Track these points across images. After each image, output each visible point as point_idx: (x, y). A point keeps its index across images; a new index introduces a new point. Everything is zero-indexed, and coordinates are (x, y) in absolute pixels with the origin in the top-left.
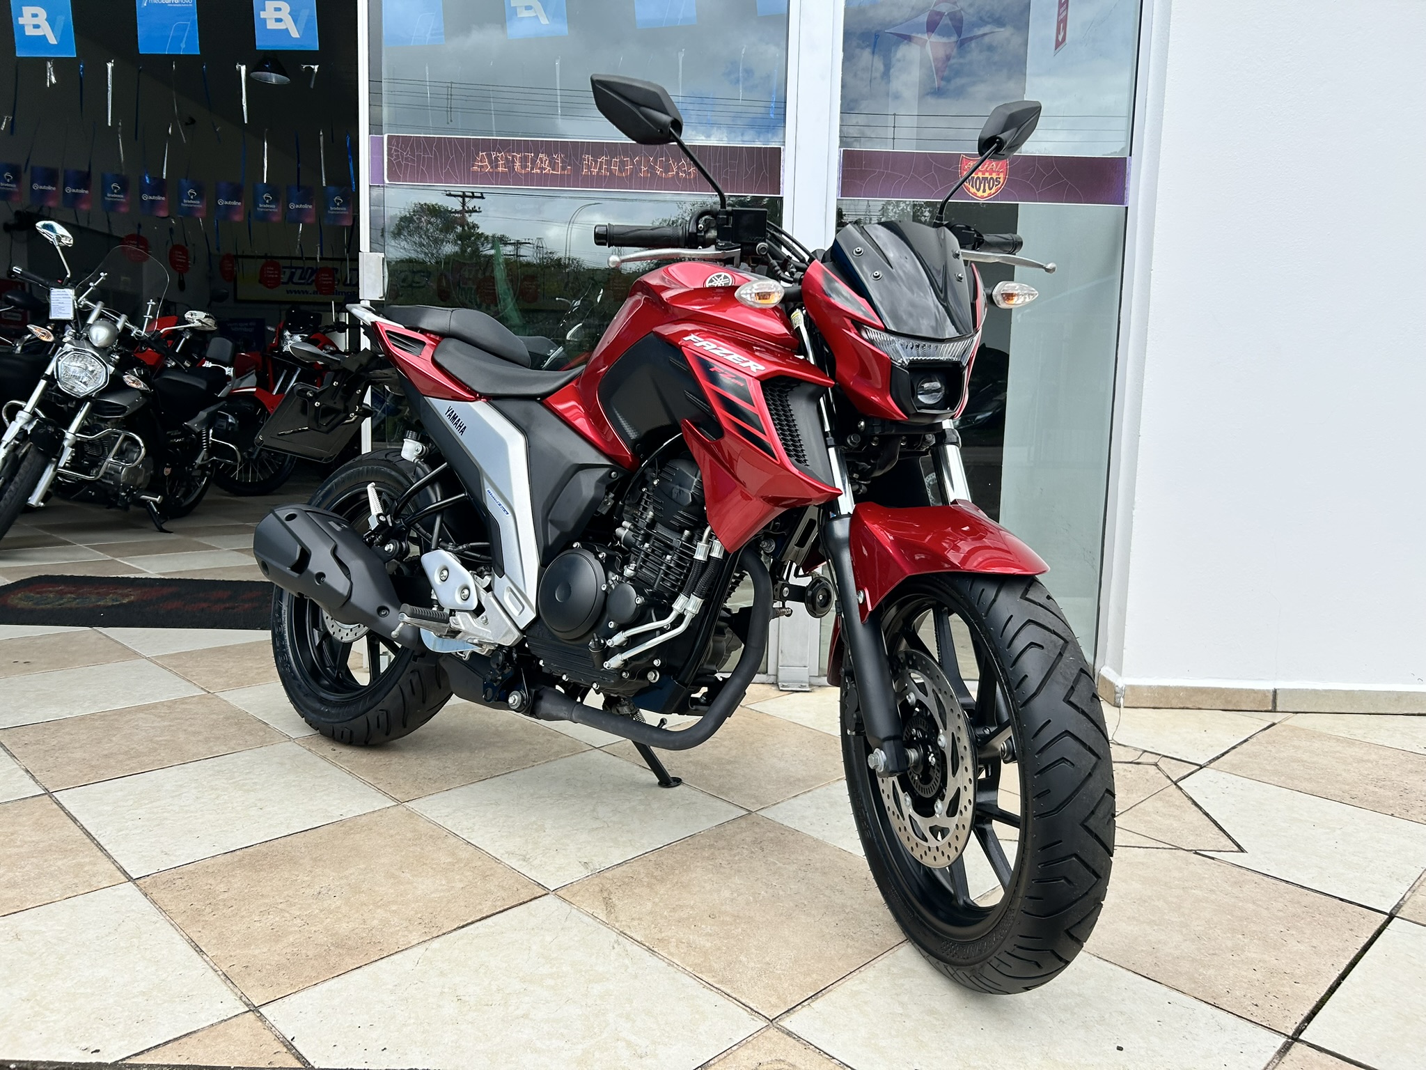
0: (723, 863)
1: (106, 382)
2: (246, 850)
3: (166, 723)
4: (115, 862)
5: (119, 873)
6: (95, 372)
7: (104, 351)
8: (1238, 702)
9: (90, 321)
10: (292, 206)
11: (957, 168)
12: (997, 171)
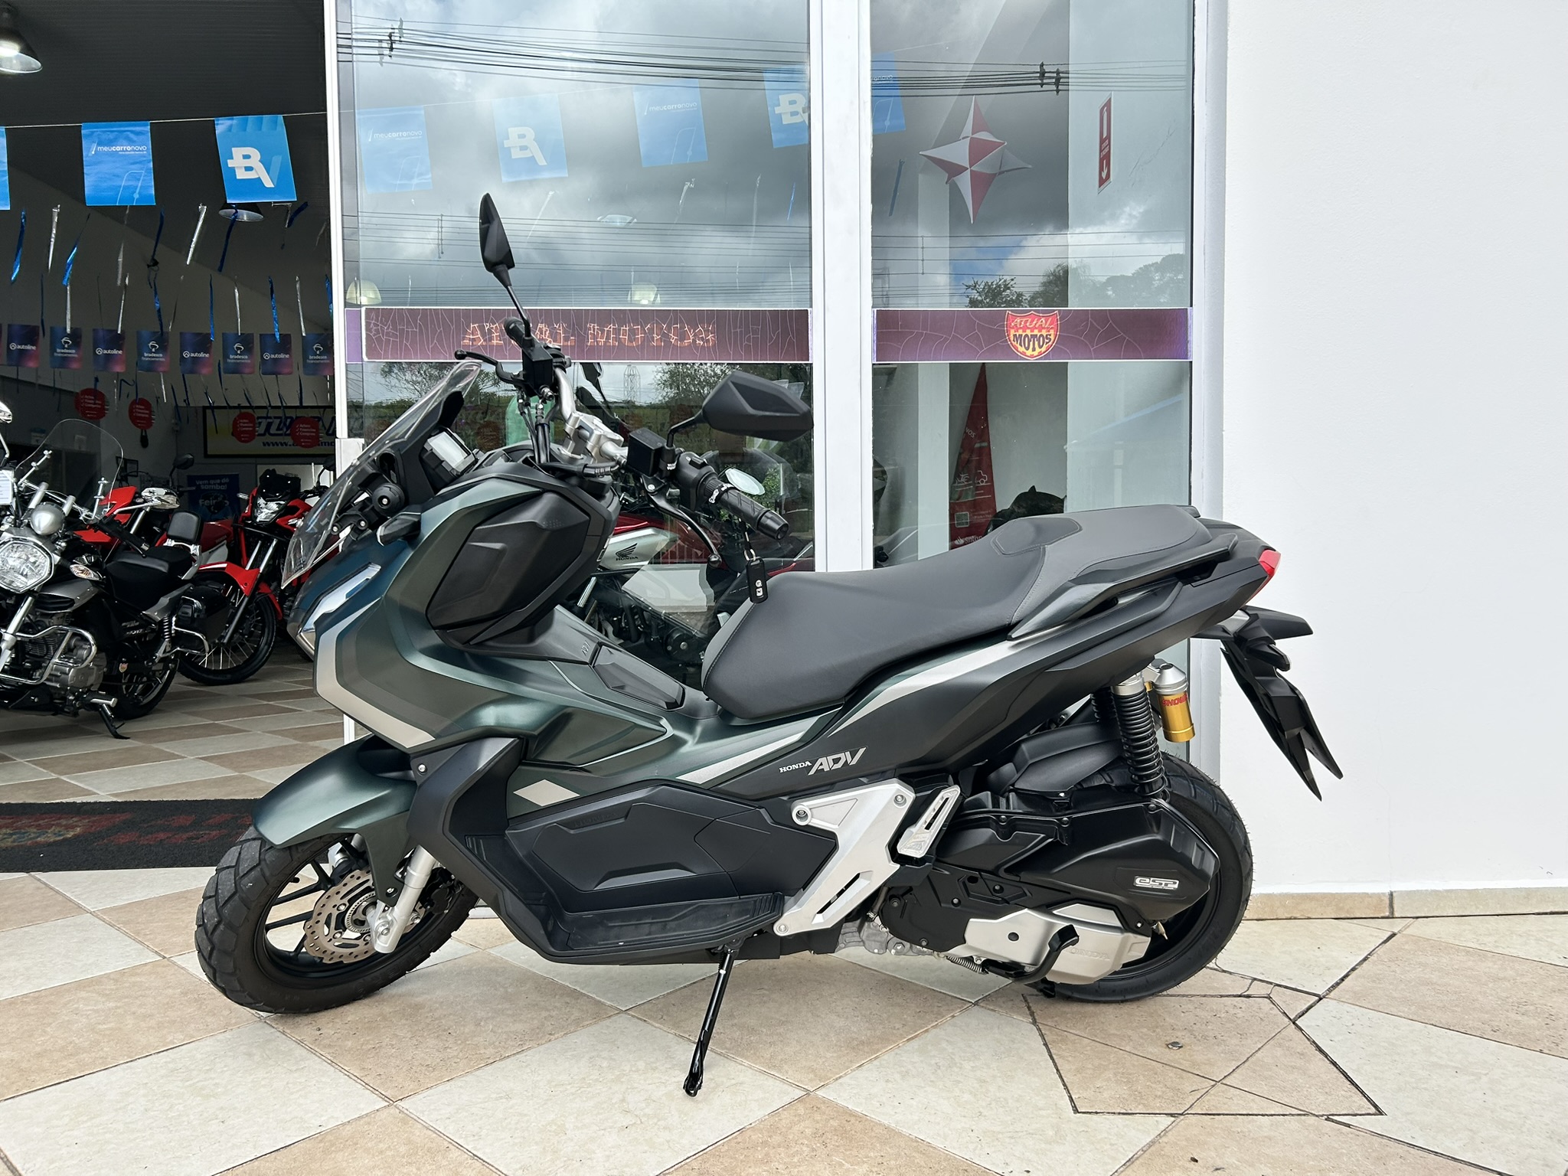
1: (50, 573)
3: (112, 1004)
6: (37, 563)
7: (48, 538)
8: (1348, 908)
9: (32, 505)
10: (267, 356)
11: (1003, 326)
12: (1047, 328)
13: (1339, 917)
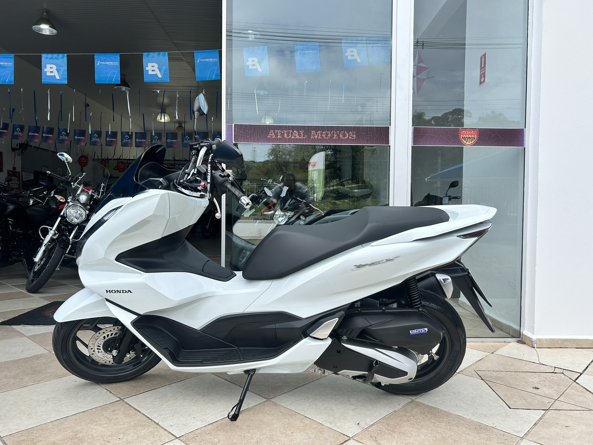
0: (414, 423)
1: (85, 217)
2: (217, 423)
4: (166, 430)
5: (171, 436)
6: (81, 213)
7: (84, 205)
8: (582, 344)
9: (78, 193)
10: (137, 140)
11: (458, 134)
12: (474, 135)
13: (577, 347)
